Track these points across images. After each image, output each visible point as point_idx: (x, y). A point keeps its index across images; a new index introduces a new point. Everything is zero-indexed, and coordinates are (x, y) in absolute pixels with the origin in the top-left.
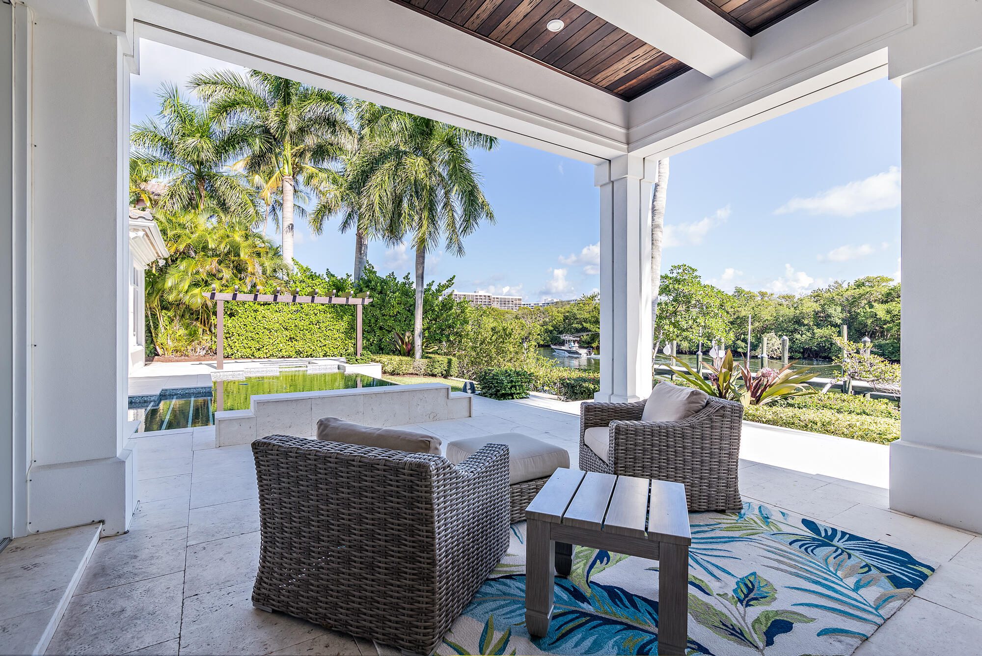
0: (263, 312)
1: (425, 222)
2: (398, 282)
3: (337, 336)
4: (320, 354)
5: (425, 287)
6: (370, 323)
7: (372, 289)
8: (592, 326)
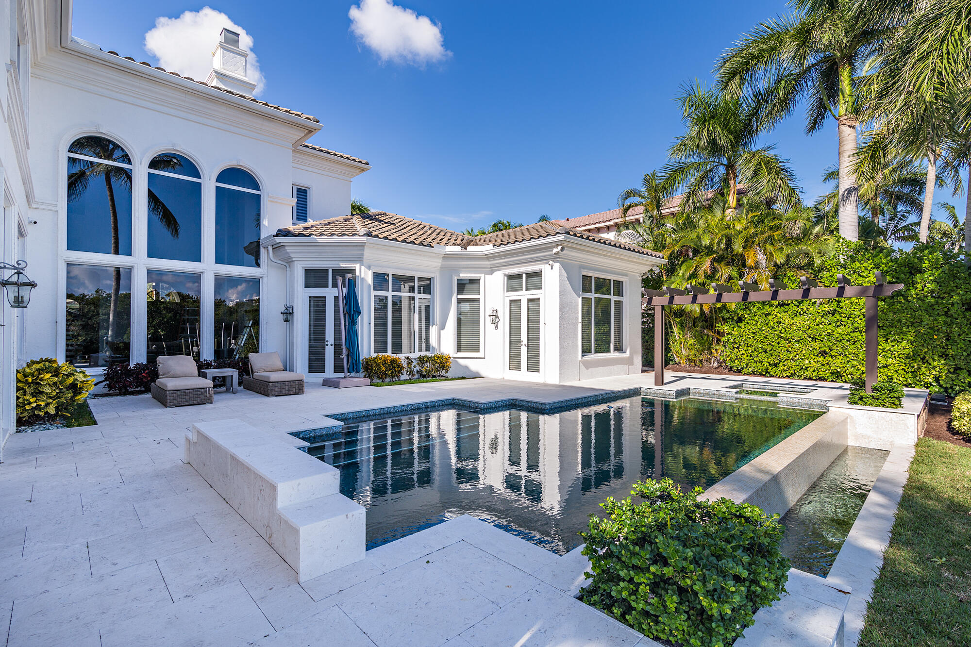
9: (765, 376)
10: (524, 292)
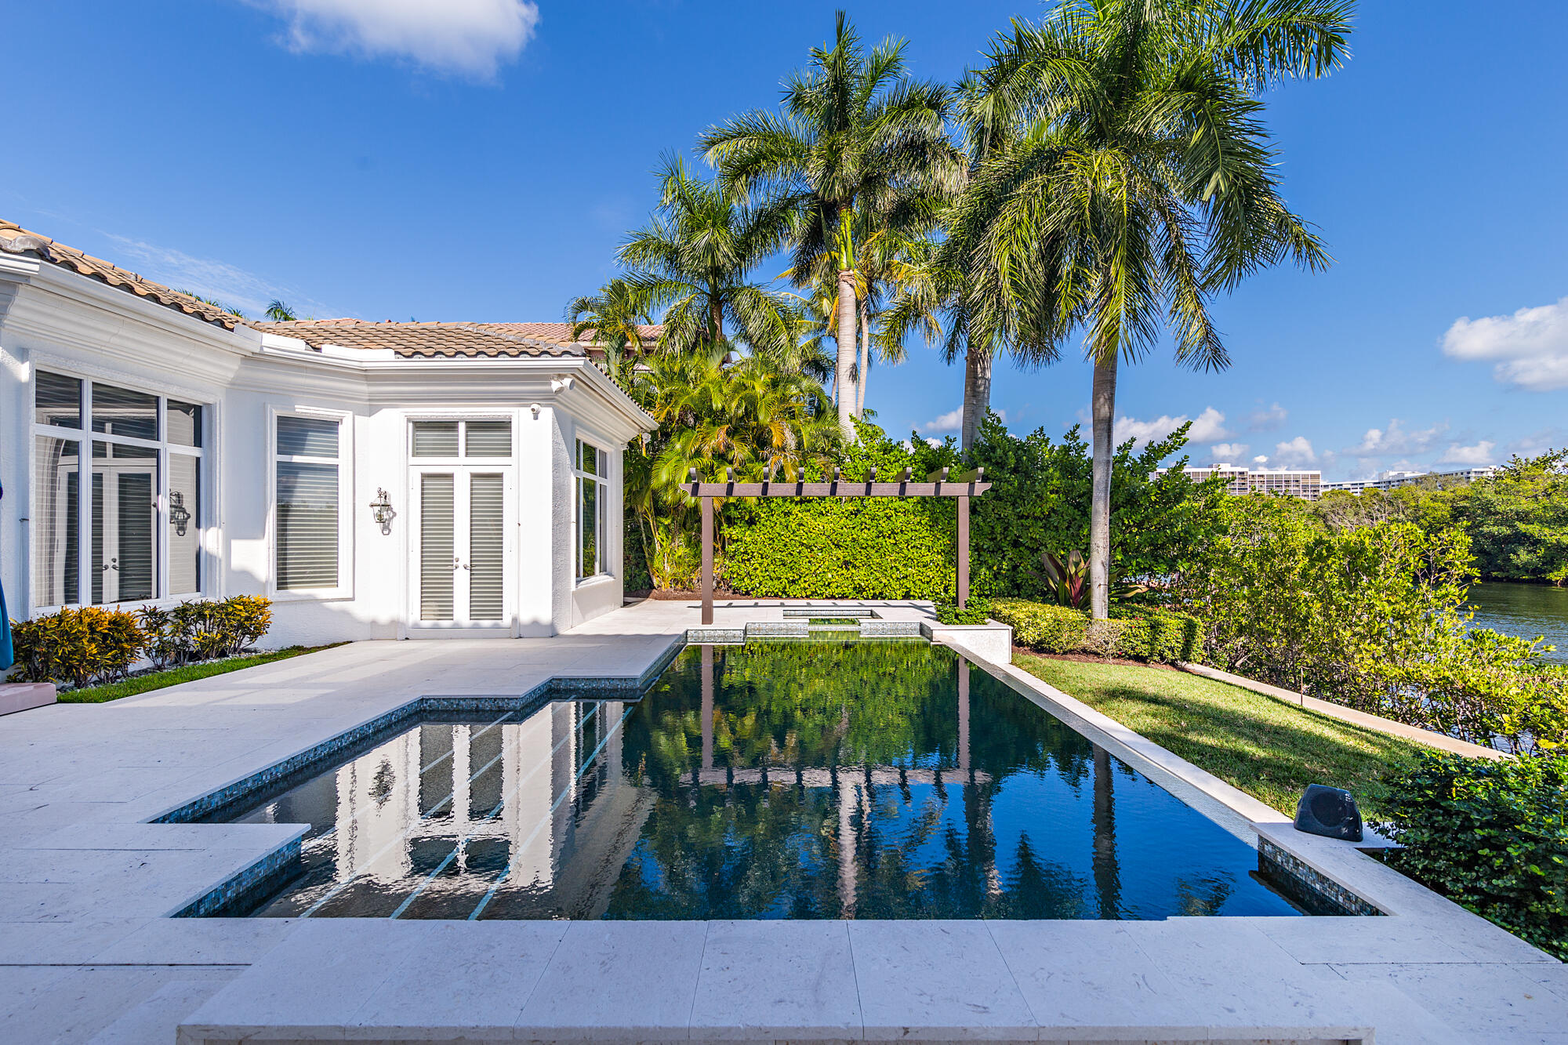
0: (800, 515)
1: (1119, 287)
2: (1053, 446)
3: (927, 559)
4: (898, 592)
5: (1115, 453)
6: (993, 533)
7: (997, 463)
8: (1547, 531)
9: (781, 597)
10: (462, 458)
